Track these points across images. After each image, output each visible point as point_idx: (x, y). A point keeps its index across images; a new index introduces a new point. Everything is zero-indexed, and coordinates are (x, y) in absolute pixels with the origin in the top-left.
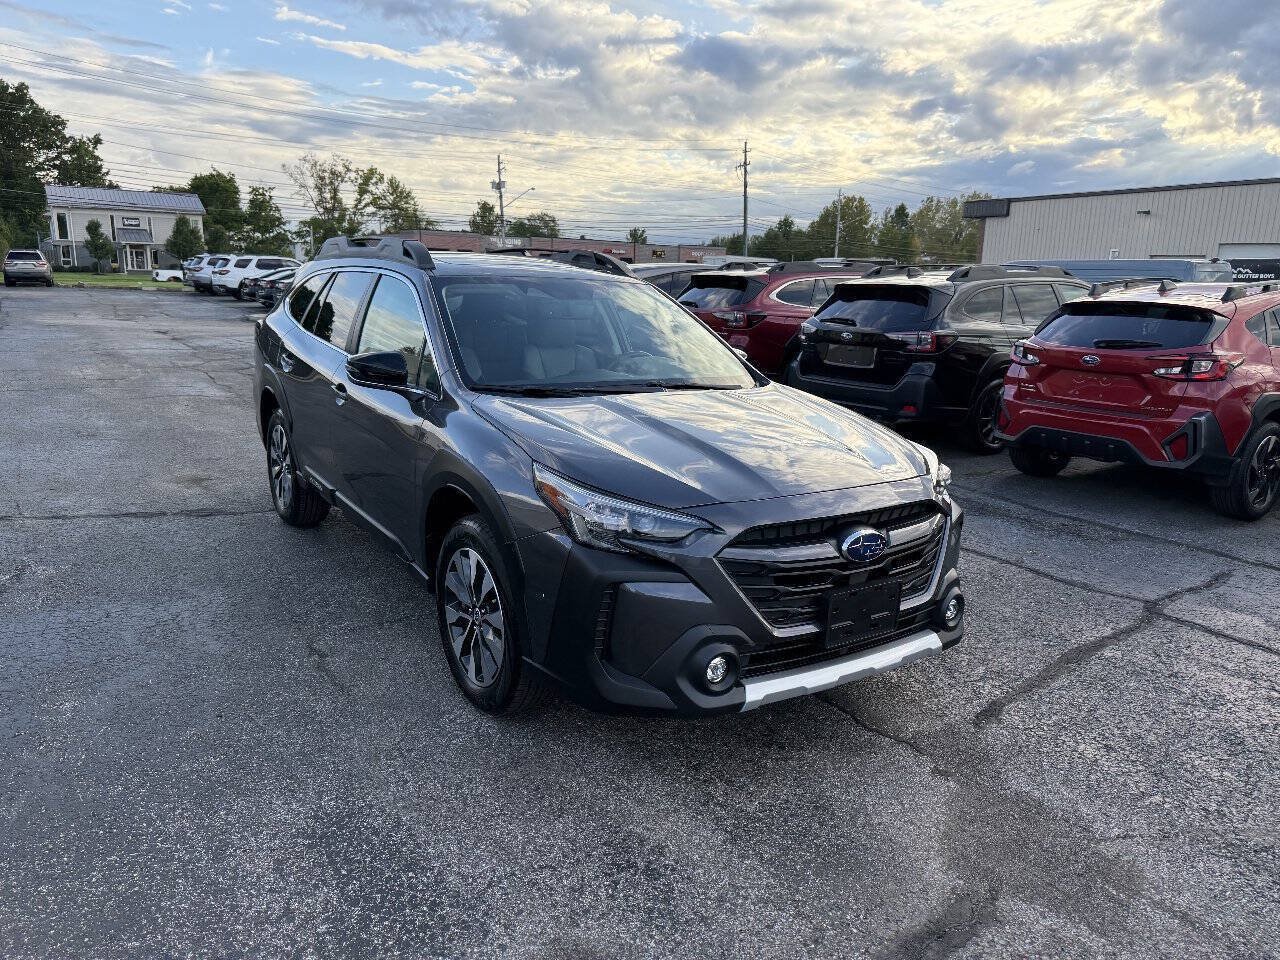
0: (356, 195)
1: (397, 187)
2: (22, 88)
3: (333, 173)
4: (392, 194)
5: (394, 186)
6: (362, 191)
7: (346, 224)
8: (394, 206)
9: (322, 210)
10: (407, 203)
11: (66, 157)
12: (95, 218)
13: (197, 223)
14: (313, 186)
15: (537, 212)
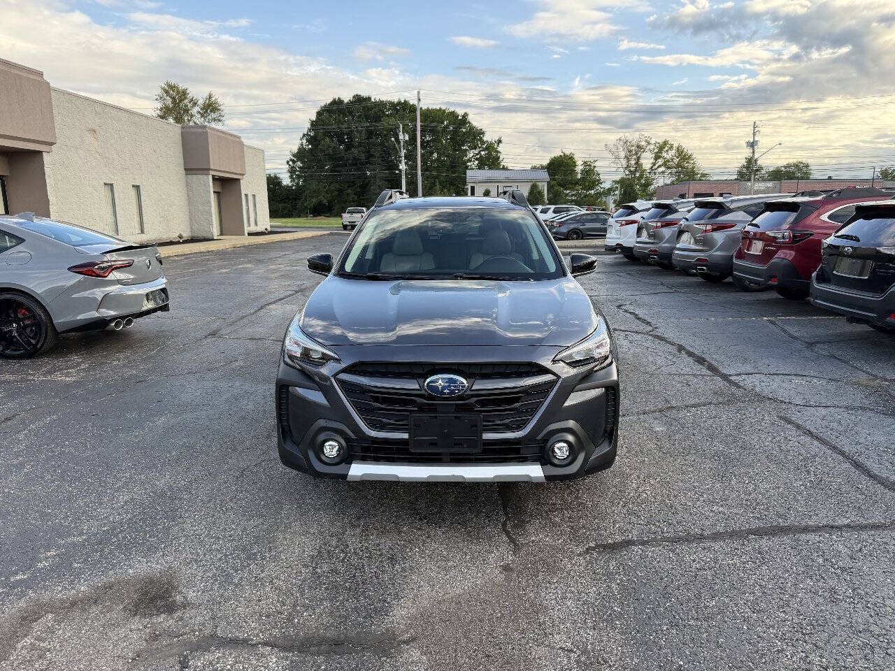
0: (653, 161)
1: (682, 152)
2: (465, 115)
3: (638, 146)
4: (678, 157)
5: (680, 152)
6: (657, 157)
7: (643, 181)
8: (679, 165)
9: (627, 173)
10: (688, 162)
11: (483, 153)
12: (488, 187)
13: (544, 187)
14: (623, 156)
15: (792, 161)
